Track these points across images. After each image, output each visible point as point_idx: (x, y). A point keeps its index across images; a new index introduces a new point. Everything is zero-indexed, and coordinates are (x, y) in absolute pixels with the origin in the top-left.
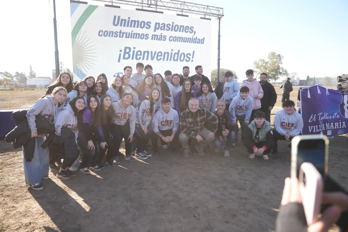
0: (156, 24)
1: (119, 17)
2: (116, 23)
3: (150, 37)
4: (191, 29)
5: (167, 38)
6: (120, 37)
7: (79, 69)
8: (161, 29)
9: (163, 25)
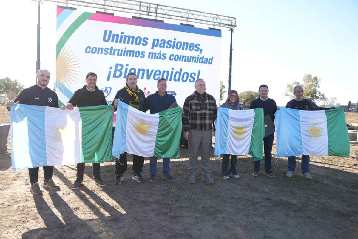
0: (154, 40)
1: (111, 32)
2: (107, 39)
3: (147, 55)
4: (196, 47)
5: (168, 57)
6: (110, 54)
7: (61, 83)
8: (160, 46)
9: (163, 42)
